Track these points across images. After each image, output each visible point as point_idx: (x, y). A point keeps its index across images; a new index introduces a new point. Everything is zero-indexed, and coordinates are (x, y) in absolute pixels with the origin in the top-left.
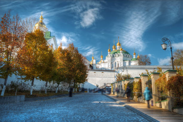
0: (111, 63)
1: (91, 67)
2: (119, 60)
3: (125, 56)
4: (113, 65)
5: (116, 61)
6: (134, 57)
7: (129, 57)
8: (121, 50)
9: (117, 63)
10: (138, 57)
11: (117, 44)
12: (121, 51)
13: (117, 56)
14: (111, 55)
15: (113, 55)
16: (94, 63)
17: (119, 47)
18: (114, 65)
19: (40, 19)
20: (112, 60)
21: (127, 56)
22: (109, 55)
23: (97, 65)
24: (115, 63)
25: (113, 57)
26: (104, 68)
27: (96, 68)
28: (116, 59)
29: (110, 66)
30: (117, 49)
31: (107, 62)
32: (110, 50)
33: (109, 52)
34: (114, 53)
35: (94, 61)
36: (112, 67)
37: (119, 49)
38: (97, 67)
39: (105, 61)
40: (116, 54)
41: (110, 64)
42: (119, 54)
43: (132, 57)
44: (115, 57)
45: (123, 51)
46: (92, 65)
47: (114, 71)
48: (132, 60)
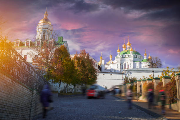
0: (121, 64)
1: (100, 67)
2: (129, 61)
3: (135, 57)
4: (122, 66)
5: (126, 62)
6: (145, 58)
7: (140, 58)
8: (132, 50)
9: (127, 64)
10: (149, 58)
11: (127, 44)
12: (131, 52)
13: (127, 56)
14: (121, 55)
15: (123, 56)
16: (102, 64)
17: (129, 47)
18: (124, 66)
19: (45, 15)
20: (121, 60)
21: (138, 57)
22: (118, 56)
23: (106, 66)
24: (125, 64)
25: (123, 57)
26: (113, 69)
27: (104, 69)
28: (125, 60)
29: (119, 68)
30: (127, 49)
31: (116, 63)
32: (119, 50)
33: (118, 53)
34: (124, 54)
35: (103, 61)
36: (121, 68)
37: (129, 49)
38: (106, 68)
39: (114, 62)
40: (126, 54)
41: (119, 65)
42: (129, 54)
43: (143, 58)
44: (125, 58)
45: (133, 51)
46: (100, 66)
47: (123, 74)
48: (142, 61)
